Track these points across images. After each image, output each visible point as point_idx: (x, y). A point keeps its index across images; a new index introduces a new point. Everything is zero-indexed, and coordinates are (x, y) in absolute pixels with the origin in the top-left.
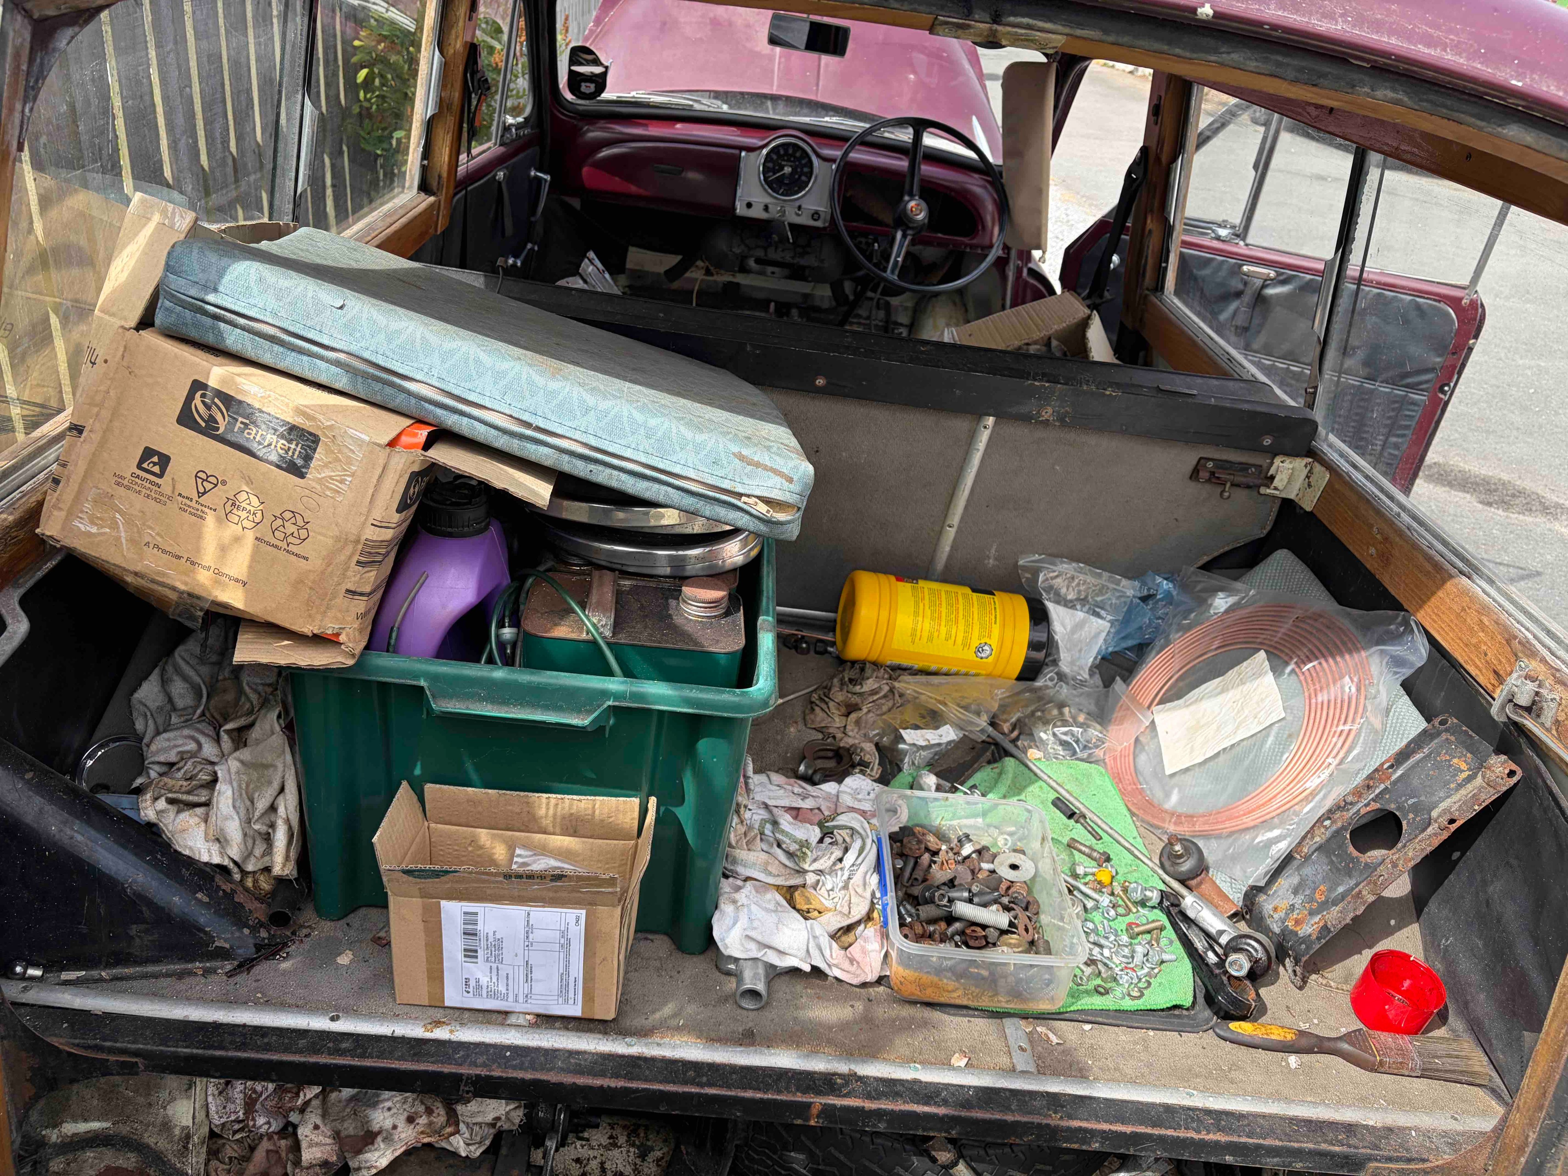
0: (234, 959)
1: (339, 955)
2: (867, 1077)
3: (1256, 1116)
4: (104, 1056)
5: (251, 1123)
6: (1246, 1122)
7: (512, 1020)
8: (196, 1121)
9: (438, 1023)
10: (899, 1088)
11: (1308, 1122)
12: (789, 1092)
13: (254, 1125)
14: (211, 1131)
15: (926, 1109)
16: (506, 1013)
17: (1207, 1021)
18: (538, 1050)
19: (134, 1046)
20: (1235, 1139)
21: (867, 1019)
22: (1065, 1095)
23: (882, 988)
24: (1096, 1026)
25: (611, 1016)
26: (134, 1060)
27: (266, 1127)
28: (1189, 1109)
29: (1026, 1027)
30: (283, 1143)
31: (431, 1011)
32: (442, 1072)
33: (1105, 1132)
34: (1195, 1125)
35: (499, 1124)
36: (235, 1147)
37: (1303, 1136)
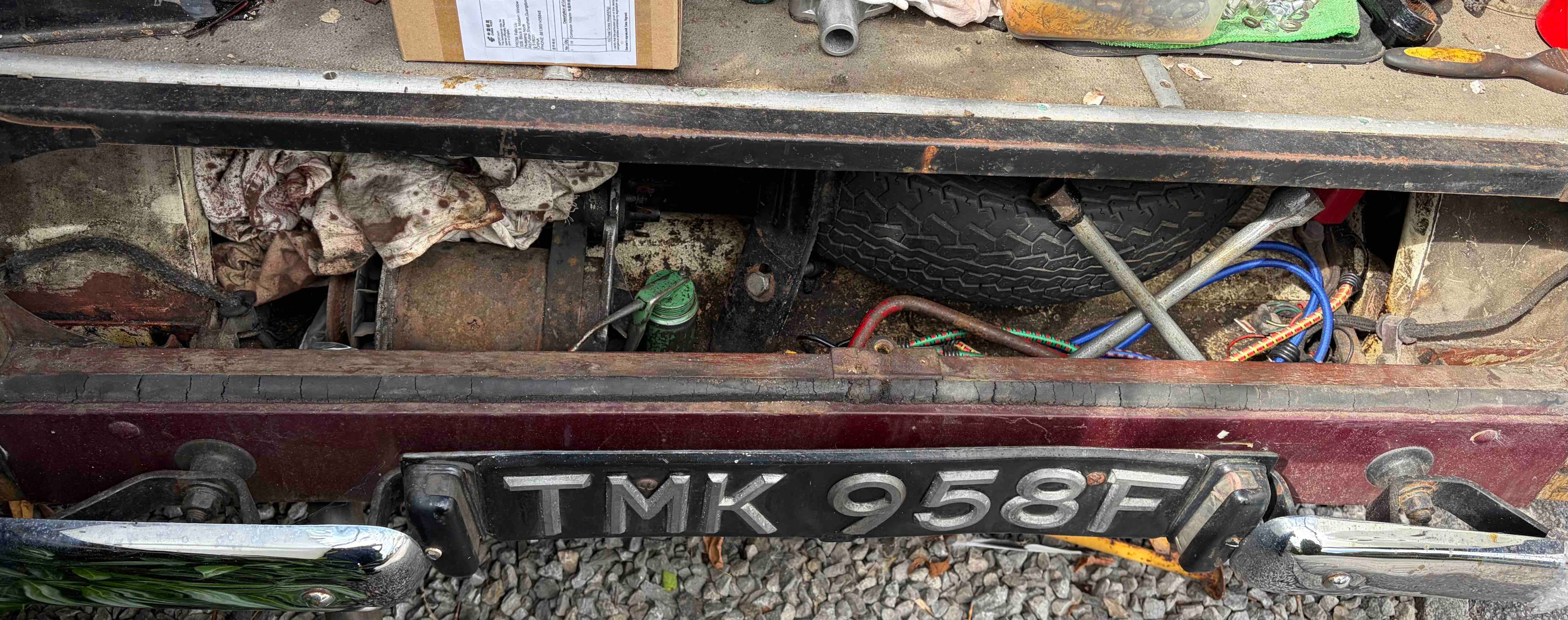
0: (191, 19)
1: (323, 13)
2: (987, 119)
3: (1440, 140)
4: (45, 124)
5: (257, 220)
6: (1430, 146)
7: (551, 73)
8: (191, 218)
9: (460, 79)
10: (1026, 127)
11: (1501, 144)
12: (897, 136)
13: (261, 222)
14: (212, 233)
15: (1062, 147)
16: (543, 66)
17: (1376, 50)
18: (588, 103)
19: (81, 110)
20: (1420, 162)
21: (977, 63)
22: (1221, 128)
23: (990, 31)
24: (1246, 61)
25: (673, 65)
26: (86, 127)
27: (276, 225)
28: (1364, 136)
29: (1167, 63)
30: (299, 239)
31: (449, 68)
32: (475, 128)
33: (1270, 162)
34: (1373, 151)
35: (546, 216)
36: (245, 250)
37: (1497, 156)
